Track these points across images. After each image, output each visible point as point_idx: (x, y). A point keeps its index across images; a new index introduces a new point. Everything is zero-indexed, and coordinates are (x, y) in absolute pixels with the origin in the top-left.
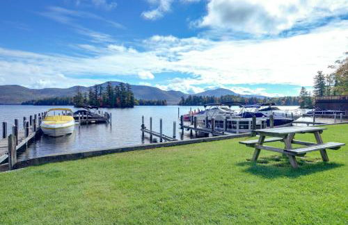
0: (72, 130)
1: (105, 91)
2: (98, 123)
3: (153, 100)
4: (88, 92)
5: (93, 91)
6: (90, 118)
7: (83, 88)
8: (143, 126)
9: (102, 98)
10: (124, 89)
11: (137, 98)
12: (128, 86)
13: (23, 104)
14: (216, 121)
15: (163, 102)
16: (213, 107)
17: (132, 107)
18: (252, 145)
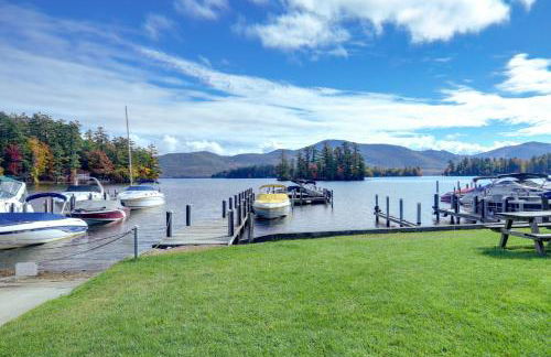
0: (287, 211)
1: (319, 156)
2: (315, 203)
3: (397, 169)
4: (296, 159)
5: (303, 156)
6: (304, 196)
7: (289, 151)
8: (377, 208)
9: (315, 166)
10: (348, 152)
11: (369, 166)
12: (355, 146)
13: (213, 177)
14: (490, 204)
15: (414, 171)
16: (502, 180)
17: (362, 179)
18: (498, 230)
